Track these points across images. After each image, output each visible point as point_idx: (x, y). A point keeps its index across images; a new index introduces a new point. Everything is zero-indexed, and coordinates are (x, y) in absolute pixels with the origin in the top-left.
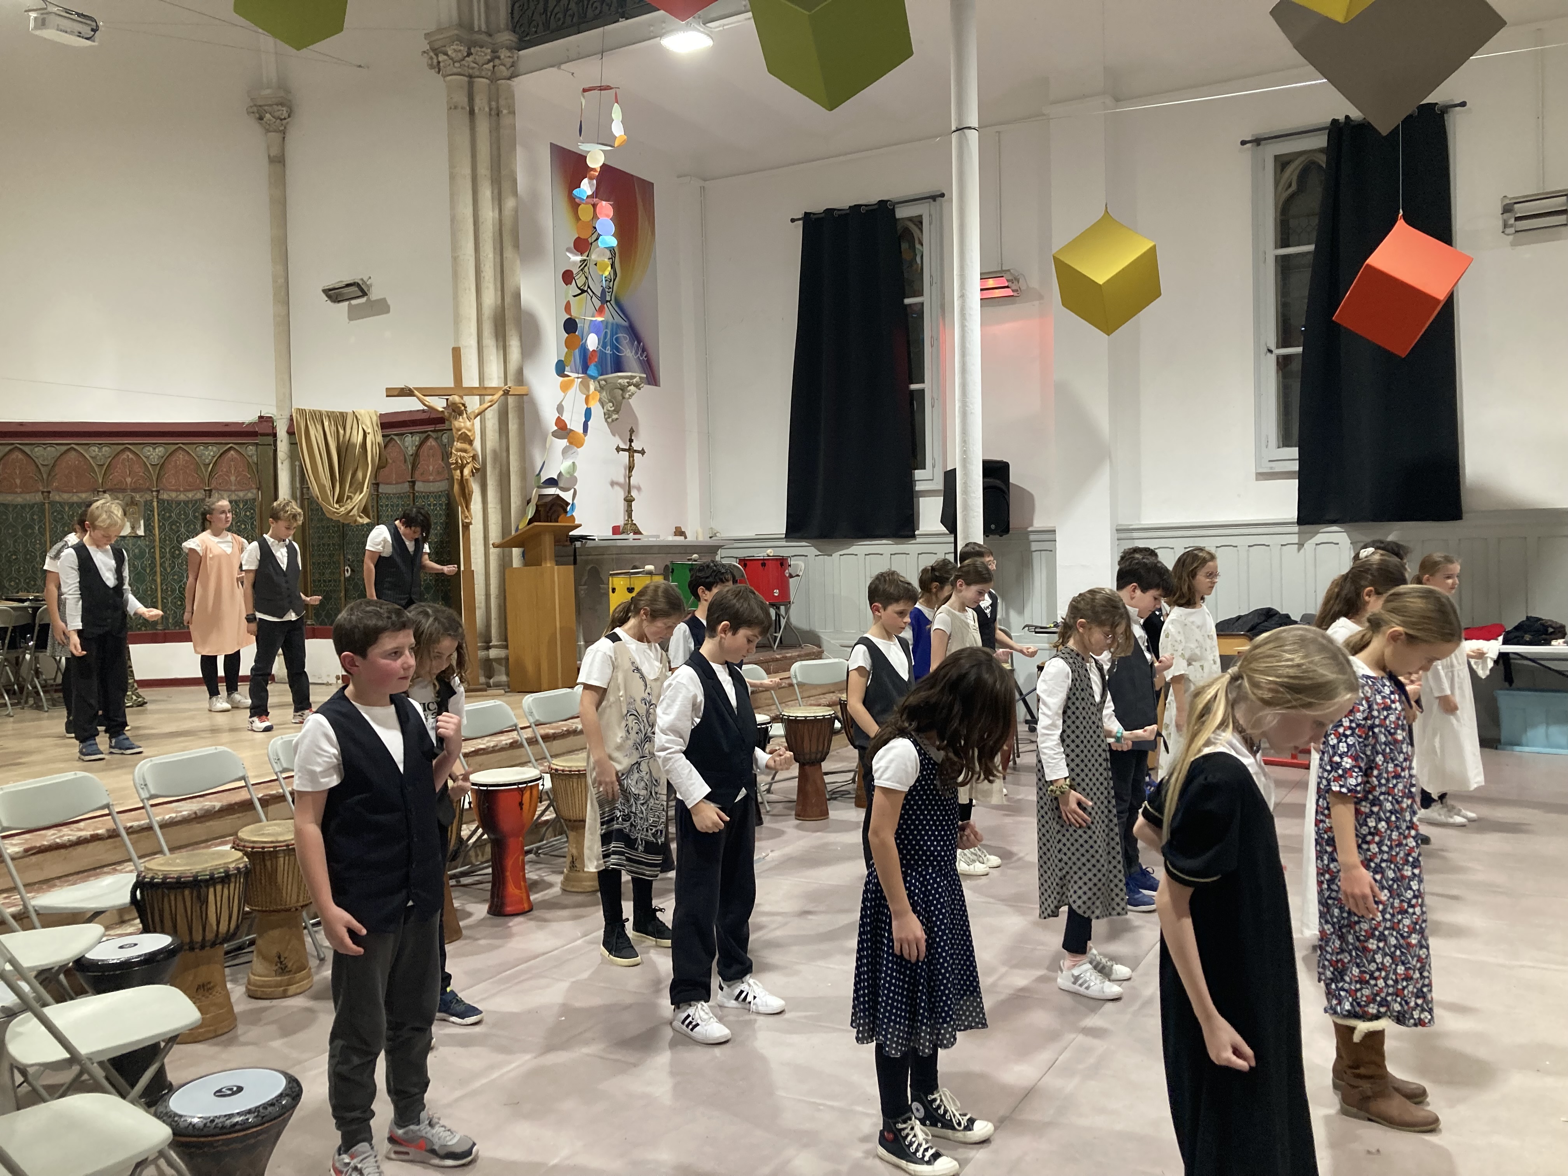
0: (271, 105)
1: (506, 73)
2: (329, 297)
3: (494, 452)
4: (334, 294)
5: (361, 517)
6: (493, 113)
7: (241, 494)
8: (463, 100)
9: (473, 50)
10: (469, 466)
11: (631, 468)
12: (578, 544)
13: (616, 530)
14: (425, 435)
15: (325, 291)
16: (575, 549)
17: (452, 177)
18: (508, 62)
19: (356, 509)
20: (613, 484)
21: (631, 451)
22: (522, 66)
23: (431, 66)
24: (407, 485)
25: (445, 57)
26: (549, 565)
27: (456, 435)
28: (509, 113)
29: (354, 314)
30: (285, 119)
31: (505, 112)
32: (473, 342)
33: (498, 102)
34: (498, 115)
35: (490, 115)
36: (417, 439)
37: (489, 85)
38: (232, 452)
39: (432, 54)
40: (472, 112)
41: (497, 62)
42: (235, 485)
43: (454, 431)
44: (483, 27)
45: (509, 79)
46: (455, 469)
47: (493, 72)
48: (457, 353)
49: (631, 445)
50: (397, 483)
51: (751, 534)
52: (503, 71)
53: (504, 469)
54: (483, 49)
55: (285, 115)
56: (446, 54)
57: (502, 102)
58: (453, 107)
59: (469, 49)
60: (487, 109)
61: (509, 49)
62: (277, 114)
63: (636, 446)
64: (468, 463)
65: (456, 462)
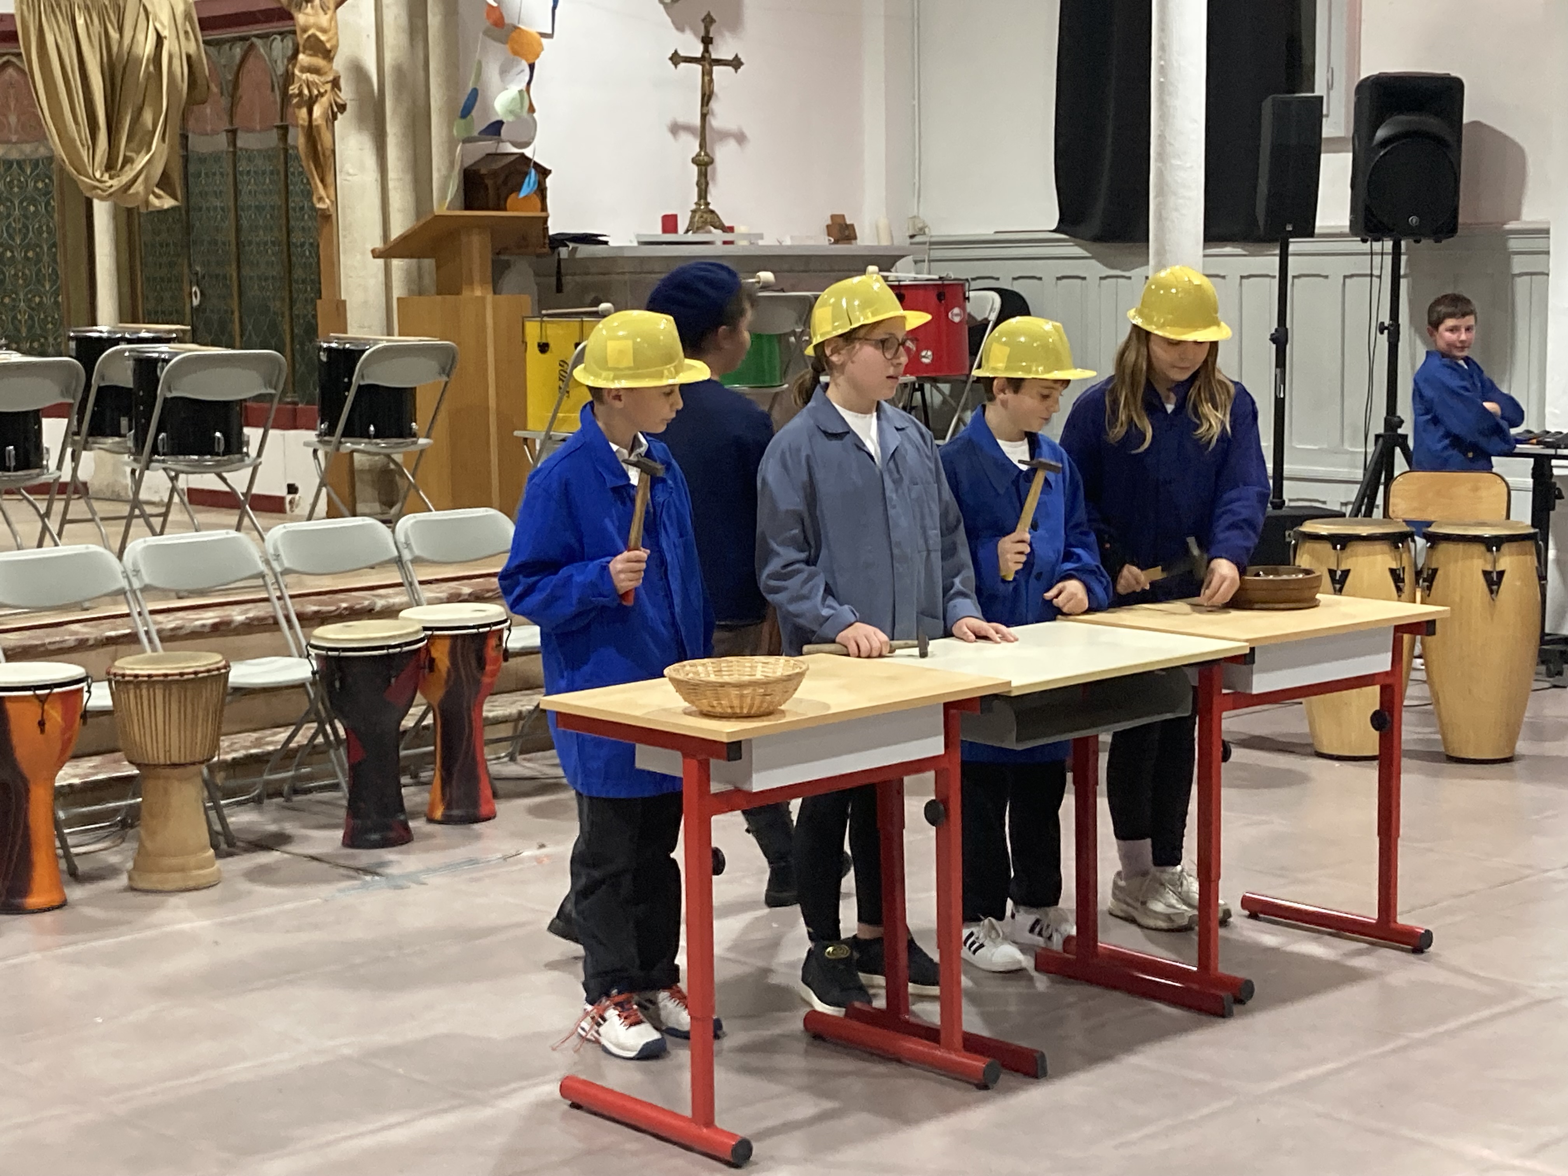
3: (399, 70)
5: (158, 197)
7: (28, 148)
10: (324, 100)
11: (707, 97)
12: (564, 252)
13: (670, 223)
16: (559, 260)
19: (141, 179)
20: (675, 129)
21: (707, 62)
24: (275, 134)
26: (478, 293)
27: (301, 38)
38: (10, 71)
42: (16, 132)
43: (298, 32)
46: (299, 106)
49: (706, 50)
50: (262, 130)
51: (986, 231)
53: (421, 102)
63: (722, 50)
64: (321, 95)
65: (301, 93)
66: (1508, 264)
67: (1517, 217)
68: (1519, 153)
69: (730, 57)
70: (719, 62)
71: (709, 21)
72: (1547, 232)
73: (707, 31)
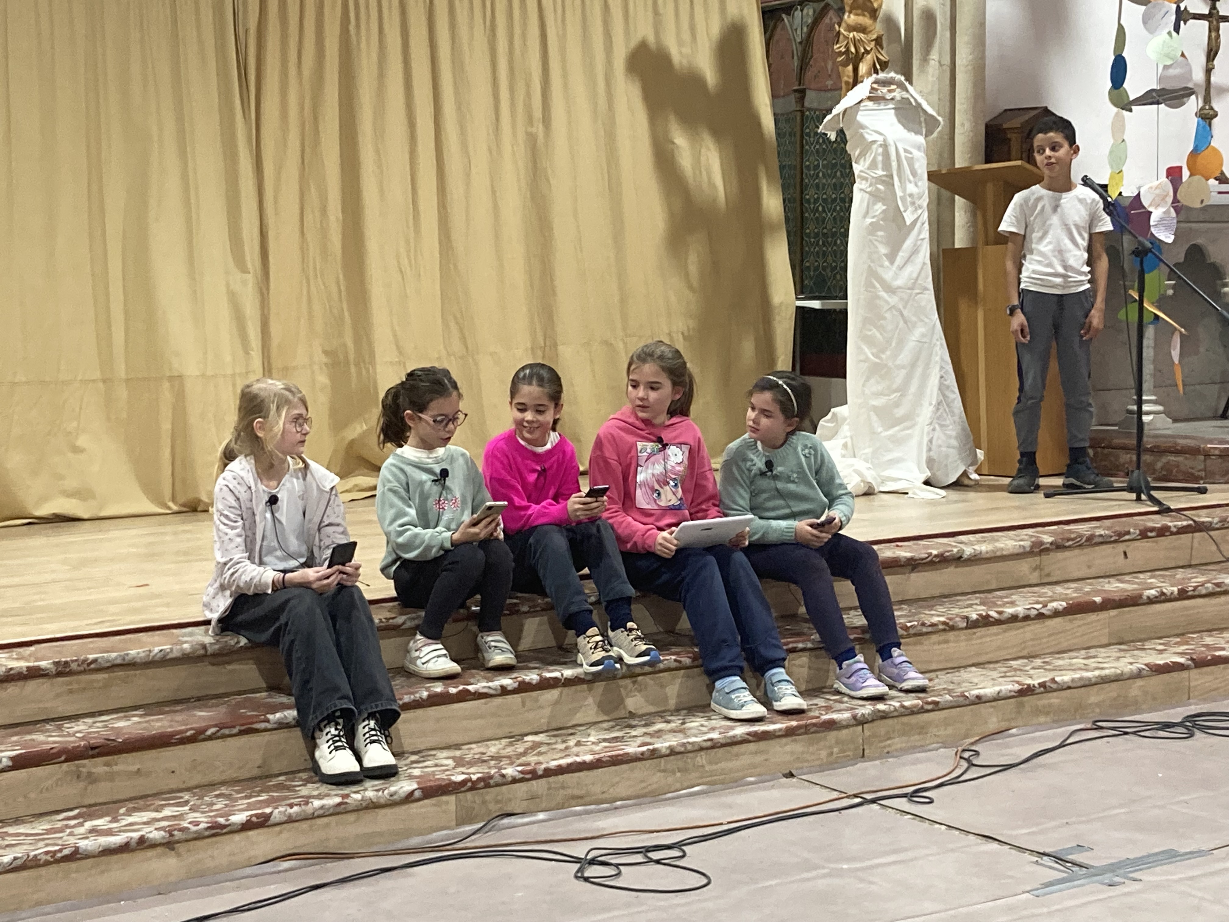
10: (869, 58)
11: (1212, 54)
13: (1174, 175)
21: (1214, 18)
36: (810, 12)
46: (845, 66)
49: (1213, 7)
63: (1223, 9)
64: (867, 52)
65: (847, 51)
70: (1224, 19)
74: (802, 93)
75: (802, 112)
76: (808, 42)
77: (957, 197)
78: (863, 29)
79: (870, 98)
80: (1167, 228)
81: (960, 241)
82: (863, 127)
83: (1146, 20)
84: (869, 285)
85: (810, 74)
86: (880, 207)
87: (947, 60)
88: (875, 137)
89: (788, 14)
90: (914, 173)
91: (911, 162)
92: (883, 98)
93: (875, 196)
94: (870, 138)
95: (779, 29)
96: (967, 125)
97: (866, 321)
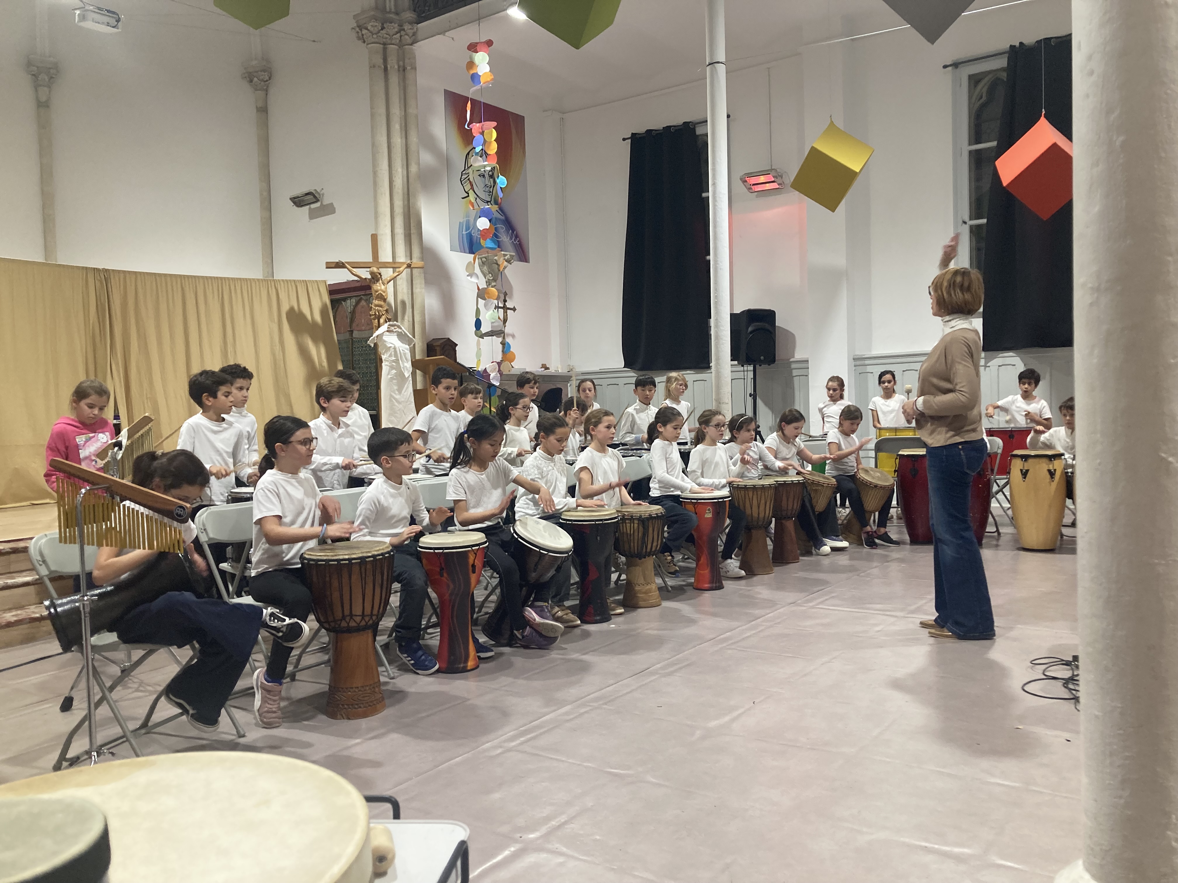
0: (257, 72)
1: (409, 41)
2: (295, 203)
4: (298, 201)
6: (401, 69)
8: (379, 61)
9: (385, 26)
10: (384, 317)
11: (505, 321)
14: (359, 298)
15: (291, 199)
17: (373, 116)
18: (410, 32)
21: (505, 308)
22: (420, 35)
23: (359, 38)
24: (348, 333)
25: (366, 31)
27: (374, 295)
28: (412, 68)
29: (313, 215)
30: (267, 81)
31: (409, 68)
32: (388, 231)
33: (404, 63)
34: (404, 70)
35: (399, 70)
36: (354, 300)
37: (398, 50)
39: (357, 29)
40: (386, 69)
41: (403, 33)
43: (373, 292)
44: (393, 10)
45: (411, 44)
46: (374, 320)
47: (400, 41)
48: (374, 239)
49: (505, 305)
51: (597, 369)
52: (407, 39)
54: (393, 24)
55: (267, 78)
56: (367, 29)
57: (407, 61)
58: (373, 67)
59: (383, 24)
60: (396, 67)
61: (411, 23)
62: (261, 78)
63: (509, 305)
64: (383, 315)
65: (375, 314)
66: (791, 373)
67: (794, 357)
68: (793, 335)
69: (512, 307)
70: (509, 309)
71: (505, 294)
72: (808, 361)
73: (505, 298)
74: (351, 332)
75: (352, 339)
76: (353, 313)
77: (417, 371)
78: (381, 306)
79: (387, 331)
80: (497, 380)
81: (419, 386)
82: (385, 341)
83: (485, 305)
84: (391, 400)
85: (354, 325)
86: (394, 371)
87: (411, 319)
88: (391, 345)
89: (344, 301)
90: (406, 359)
91: (405, 354)
92: (392, 331)
93: (392, 368)
94: (389, 346)
95: (340, 308)
96: (420, 344)
97: (390, 415)
